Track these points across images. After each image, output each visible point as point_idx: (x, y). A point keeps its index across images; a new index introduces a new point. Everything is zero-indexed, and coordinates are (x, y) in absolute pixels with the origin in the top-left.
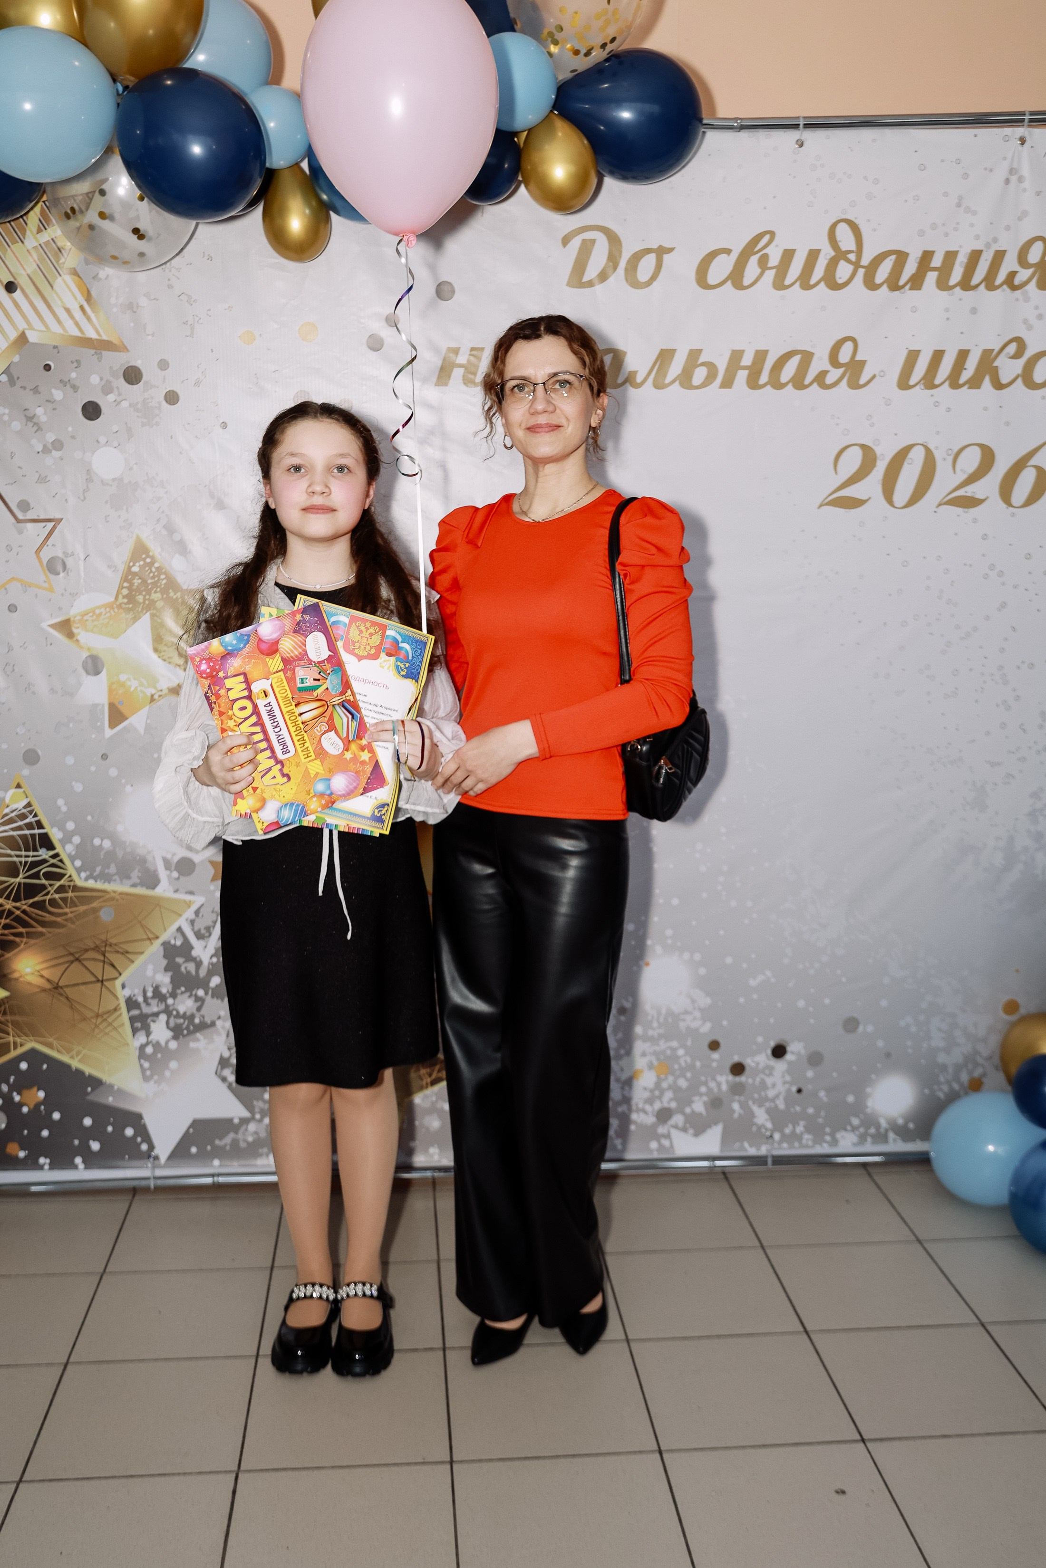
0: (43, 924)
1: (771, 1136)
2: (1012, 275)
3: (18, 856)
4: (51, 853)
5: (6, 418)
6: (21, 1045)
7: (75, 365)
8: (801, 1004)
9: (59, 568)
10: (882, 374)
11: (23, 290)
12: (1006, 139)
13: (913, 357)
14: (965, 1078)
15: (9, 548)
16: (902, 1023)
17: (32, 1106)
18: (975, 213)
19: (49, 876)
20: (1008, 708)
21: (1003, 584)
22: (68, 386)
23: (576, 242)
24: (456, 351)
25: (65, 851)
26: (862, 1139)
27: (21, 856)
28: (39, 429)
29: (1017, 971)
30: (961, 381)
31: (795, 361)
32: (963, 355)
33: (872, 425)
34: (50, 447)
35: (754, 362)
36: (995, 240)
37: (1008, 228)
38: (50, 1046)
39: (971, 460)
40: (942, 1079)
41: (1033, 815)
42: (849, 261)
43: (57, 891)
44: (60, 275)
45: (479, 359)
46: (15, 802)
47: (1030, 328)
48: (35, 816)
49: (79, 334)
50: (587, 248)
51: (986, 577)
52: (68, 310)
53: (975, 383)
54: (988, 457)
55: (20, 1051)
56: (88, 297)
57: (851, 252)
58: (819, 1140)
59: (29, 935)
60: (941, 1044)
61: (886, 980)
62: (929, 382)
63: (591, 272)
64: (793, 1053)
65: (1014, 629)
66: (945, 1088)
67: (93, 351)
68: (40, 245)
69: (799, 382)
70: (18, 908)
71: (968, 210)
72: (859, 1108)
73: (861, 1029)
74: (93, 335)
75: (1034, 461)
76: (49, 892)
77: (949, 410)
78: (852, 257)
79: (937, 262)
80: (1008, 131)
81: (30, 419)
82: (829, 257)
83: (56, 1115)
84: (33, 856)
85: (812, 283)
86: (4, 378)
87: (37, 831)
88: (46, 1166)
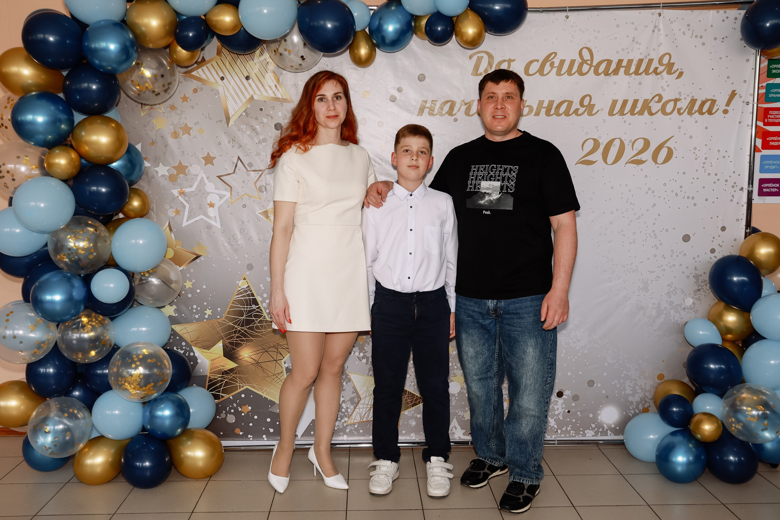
0: (252, 336)
1: (557, 431)
2: (656, 68)
3: (243, 308)
4: (257, 307)
5: (244, 129)
6: (243, 387)
7: (272, 108)
8: (569, 374)
9: (264, 190)
10: (602, 110)
11: (253, 79)
12: (653, 14)
13: (615, 102)
14: (641, 407)
15: (244, 182)
16: (613, 383)
17: (246, 414)
18: (640, 44)
19: (256, 316)
20: (657, 248)
21: (654, 196)
22: (269, 117)
23: (475, 58)
24: (426, 102)
25: (263, 305)
26: (596, 434)
28: (257, 134)
29: (663, 361)
30: (635, 113)
31: (565, 105)
32: (636, 102)
33: (598, 131)
34: (261, 141)
35: (548, 105)
36: (649, 55)
37: (654, 50)
38: (254, 387)
39: (640, 145)
40: (631, 408)
41: (668, 293)
42: (588, 64)
43: (259, 323)
44: (267, 73)
45: (435, 105)
46: (243, 285)
47: (664, 90)
48: (251, 291)
49: (275, 96)
50: (480, 60)
51: (647, 193)
52: (270, 87)
53: (641, 113)
54: (647, 143)
55: (242, 389)
56: (278, 81)
57: (589, 60)
58: (577, 433)
59: (247, 341)
60: (631, 392)
61: (606, 364)
62: (622, 112)
63: (481, 69)
64: (566, 395)
65: (659, 215)
66: (632, 412)
67: (280, 103)
68: (260, 61)
69: (567, 113)
70: (243, 329)
71: (637, 43)
72: (595, 419)
73: (595, 385)
74: (280, 97)
75: (667, 145)
76: (256, 323)
77: (630, 124)
78: (589, 62)
79: (624, 64)
80: (653, 11)
81: (254, 130)
82: (579, 62)
83: (256, 417)
84: (250, 308)
85: (572, 73)
86: (244, 114)
87: (251, 298)
88: (251, 439)
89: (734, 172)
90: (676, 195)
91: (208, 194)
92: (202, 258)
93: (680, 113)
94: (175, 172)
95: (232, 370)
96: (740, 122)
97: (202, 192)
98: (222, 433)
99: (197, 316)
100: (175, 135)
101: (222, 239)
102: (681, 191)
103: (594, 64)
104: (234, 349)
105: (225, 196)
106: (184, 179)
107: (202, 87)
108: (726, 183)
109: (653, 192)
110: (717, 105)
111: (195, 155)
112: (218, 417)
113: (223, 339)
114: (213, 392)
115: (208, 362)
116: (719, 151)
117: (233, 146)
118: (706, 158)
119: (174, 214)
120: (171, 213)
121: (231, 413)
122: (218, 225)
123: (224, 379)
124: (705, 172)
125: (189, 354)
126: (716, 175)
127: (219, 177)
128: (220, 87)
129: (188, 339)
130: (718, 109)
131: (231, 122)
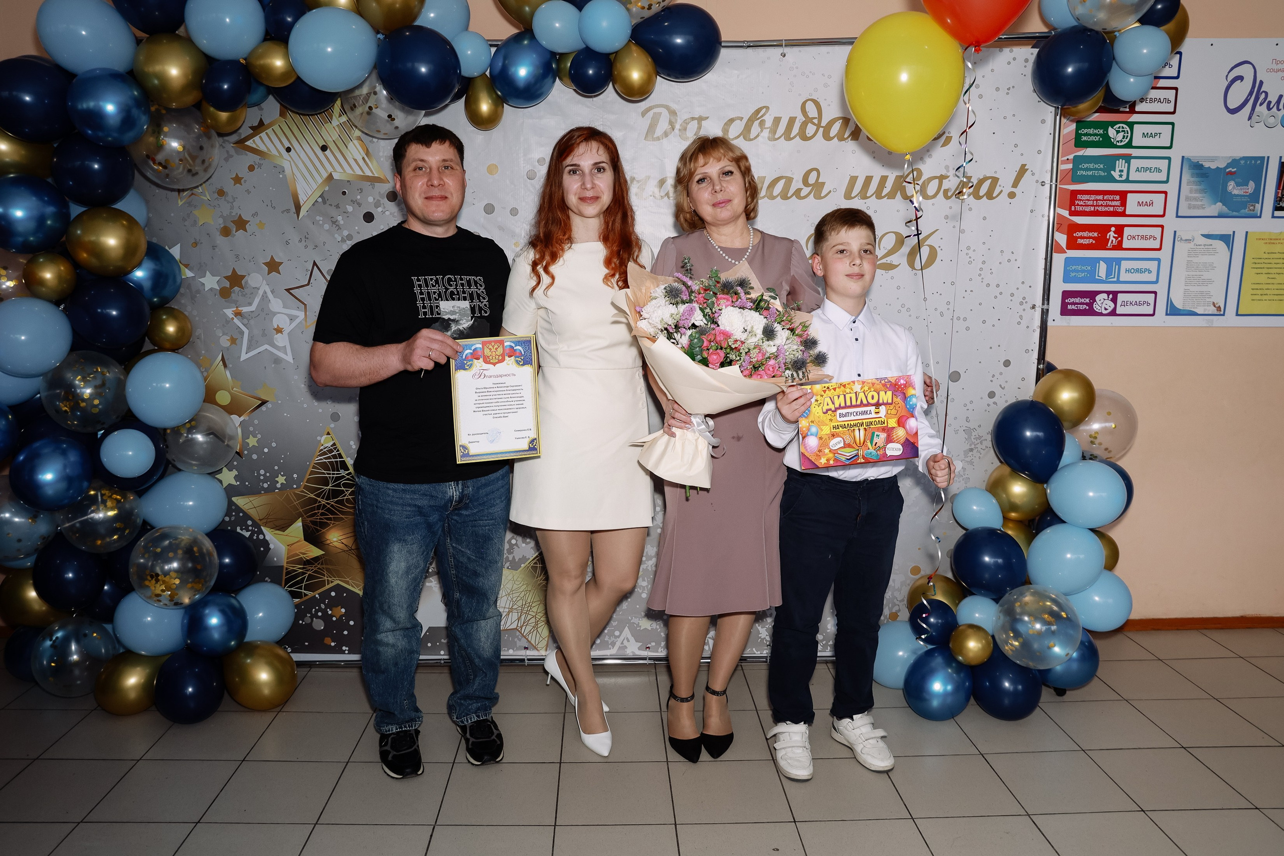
0: (342, 513)
3: (328, 474)
4: (347, 473)
5: (321, 222)
6: (332, 582)
7: (360, 191)
10: (835, 191)
11: (330, 150)
13: (853, 180)
17: (338, 617)
19: (346, 486)
22: (356, 203)
27: (330, 474)
28: (339, 228)
29: (919, 549)
30: (882, 195)
31: (782, 183)
32: (884, 179)
34: (345, 238)
38: (347, 583)
39: (889, 242)
42: (814, 124)
43: (350, 495)
44: (352, 142)
46: (326, 442)
47: (924, 163)
48: (338, 451)
49: (362, 174)
50: (656, 118)
52: (355, 160)
53: (891, 195)
54: (900, 240)
55: (331, 585)
56: (367, 152)
57: (816, 118)
59: (335, 519)
62: (863, 195)
63: (659, 132)
67: (369, 183)
68: (340, 123)
69: (784, 196)
70: (328, 504)
74: (370, 174)
75: (928, 242)
76: (346, 495)
78: (816, 121)
81: (334, 222)
82: (801, 121)
83: (352, 623)
84: (337, 474)
85: (791, 137)
86: (320, 200)
87: (338, 460)
88: (347, 652)
89: (1023, 283)
90: (942, 314)
91: (275, 314)
92: (269, 405)
93: (947, 197)
94: (227, 284)
95: (316, 559)
96: (1032, 211)
97: (265, 312)
98: (307, 644)
99: (266, 485)
100: (226, 232)
101: (296, 377)
102: (948, 309)
103: (824, 124)
104: (318, 531)
105: (297, 317)
106: (240, 294)
107: (261, 162)
108: (1011, 298)
109: (908, 310)
110: (1000, 186)
111: (253, 260)
112: (301, 622)
113: (302, 516)
114: (292, 589)
115: (284, 548)
116: (1002, 251)
117: (306, 247)
118: (984, 262)
119: (227, 344)
120: (225, 342)
121: (318, 617)
122: (289, 358)
123: (307, 571)
124: (982, 282)
125: (258, 537)
126: (998, 286)
127: (288, 290)
128: (286, 161)
129: (256, 517)
130: (1002, 191)
131: (303, 213)
